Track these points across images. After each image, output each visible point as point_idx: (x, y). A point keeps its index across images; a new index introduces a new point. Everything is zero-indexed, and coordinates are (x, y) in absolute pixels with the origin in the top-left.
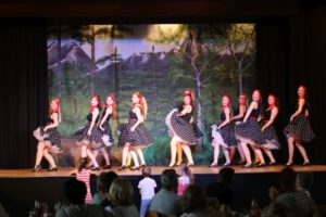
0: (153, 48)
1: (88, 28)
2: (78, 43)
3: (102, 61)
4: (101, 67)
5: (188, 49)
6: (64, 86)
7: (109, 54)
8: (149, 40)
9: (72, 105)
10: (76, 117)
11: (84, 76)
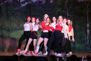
3: (23, 3)
4: (23, 5)
6: (5, 14)
9: (9, 22)
10: (11, 28)
11: (15, 9)
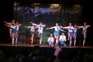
0: (51, 11)
1: (33, 4)
2: (30, 8)
3: (36, 14)
4: (36, 16)
5: (61, 12)
6: (25, 21)
7: (38, 12)
8: (50, 8)
11: (31, 18)
